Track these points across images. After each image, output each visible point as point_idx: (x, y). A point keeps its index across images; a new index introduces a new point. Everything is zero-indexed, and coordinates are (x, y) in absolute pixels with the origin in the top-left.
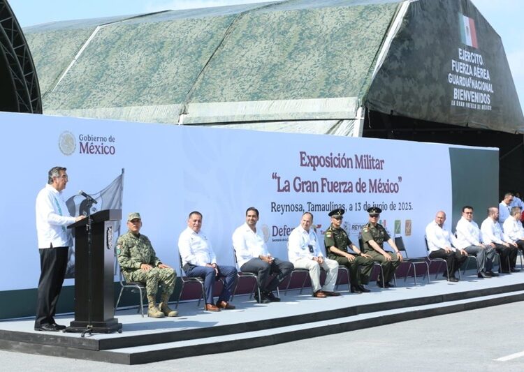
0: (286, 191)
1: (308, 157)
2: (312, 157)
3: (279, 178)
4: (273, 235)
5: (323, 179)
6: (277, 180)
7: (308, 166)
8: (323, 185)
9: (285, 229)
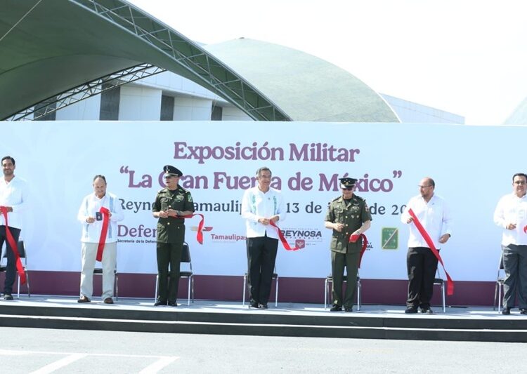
0: (144, 186)
1: (190, 148)
2: (197, 148)
3: (132, 173)
4: (119, 235)
5: (216, 174)
6: (128, 174)
7: (190, 157)
8: (217, 180)
9: (140, 229)
